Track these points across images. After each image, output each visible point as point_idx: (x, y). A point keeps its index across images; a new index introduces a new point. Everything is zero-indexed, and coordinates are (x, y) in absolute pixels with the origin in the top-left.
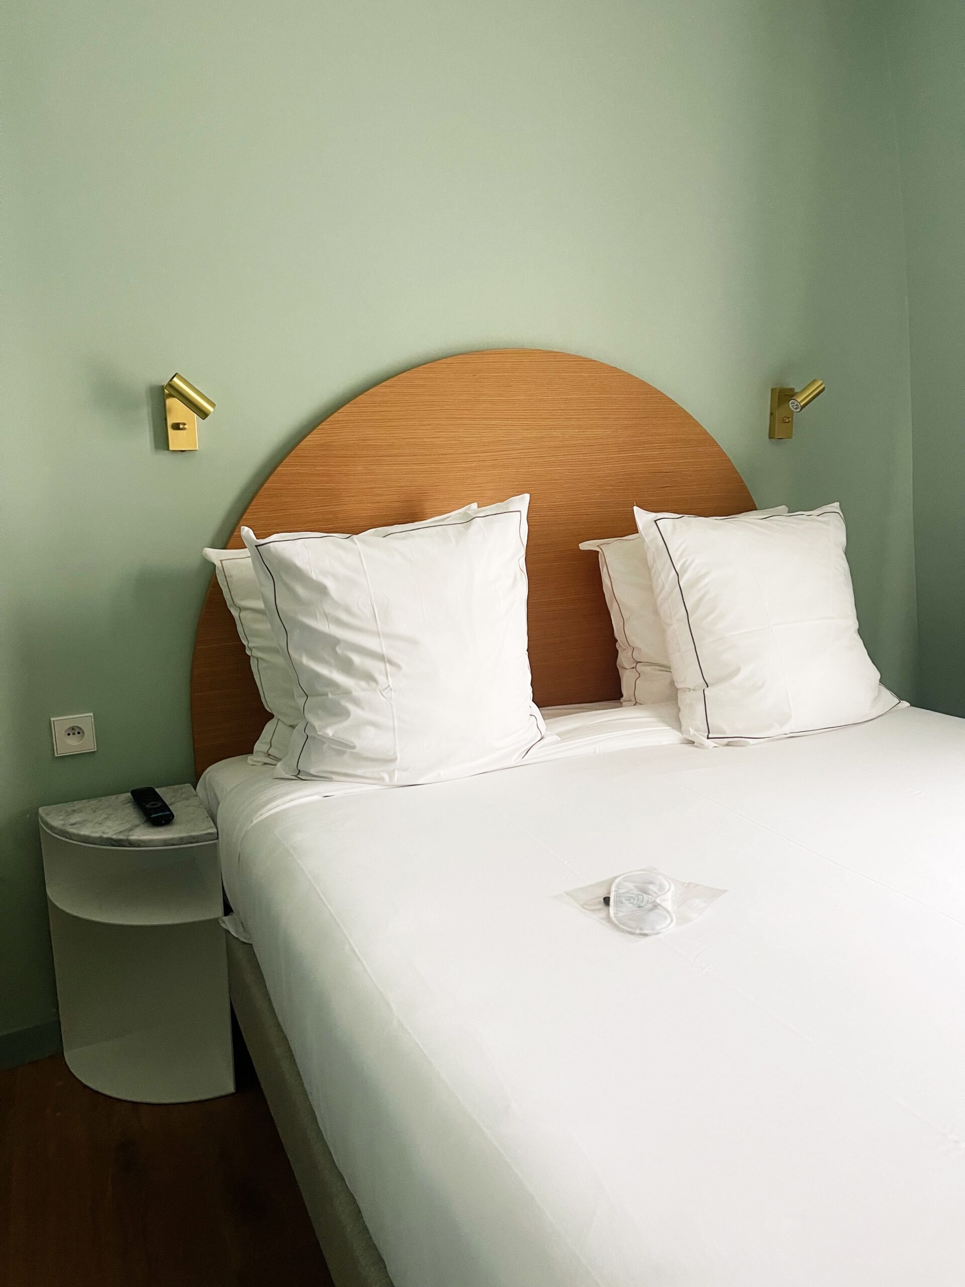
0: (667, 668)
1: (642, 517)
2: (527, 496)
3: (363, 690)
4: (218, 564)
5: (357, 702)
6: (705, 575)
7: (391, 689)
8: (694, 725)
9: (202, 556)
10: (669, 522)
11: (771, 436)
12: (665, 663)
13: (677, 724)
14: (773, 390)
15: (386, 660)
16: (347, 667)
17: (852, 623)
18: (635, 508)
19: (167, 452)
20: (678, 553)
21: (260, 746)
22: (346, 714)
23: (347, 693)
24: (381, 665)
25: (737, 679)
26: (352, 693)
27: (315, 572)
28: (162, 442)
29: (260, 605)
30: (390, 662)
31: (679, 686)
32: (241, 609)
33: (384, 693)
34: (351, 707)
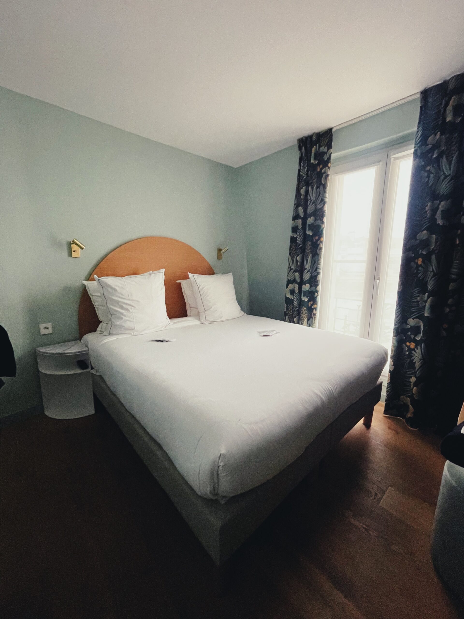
0: (197, 308)
1: (190, 275)
2: (164, 270)
3: (126, 313)
4: (86, 285)
5: (125, 316)
6: (204, 288)
7: (133, 313)
8: (203, 320)
9: (82, 283)
10: (196, 276)
11: (218, 259)
12: (196, 307)
13: (199, 320)
14: (218, 249)
15: (132, 306)
16: (122, 308)
17: (234, 297)
18: (189, 273)
19: (71, 258)
20: (198, 283)
21: (98, 329)
22: (122, 318)
23: (122, 314)
24: (130, 307)
25: (211, 309)
28: (70, 255)
29: (99, 295)
31: (199, 312)
32: (93, 296)
33: (131, 313)
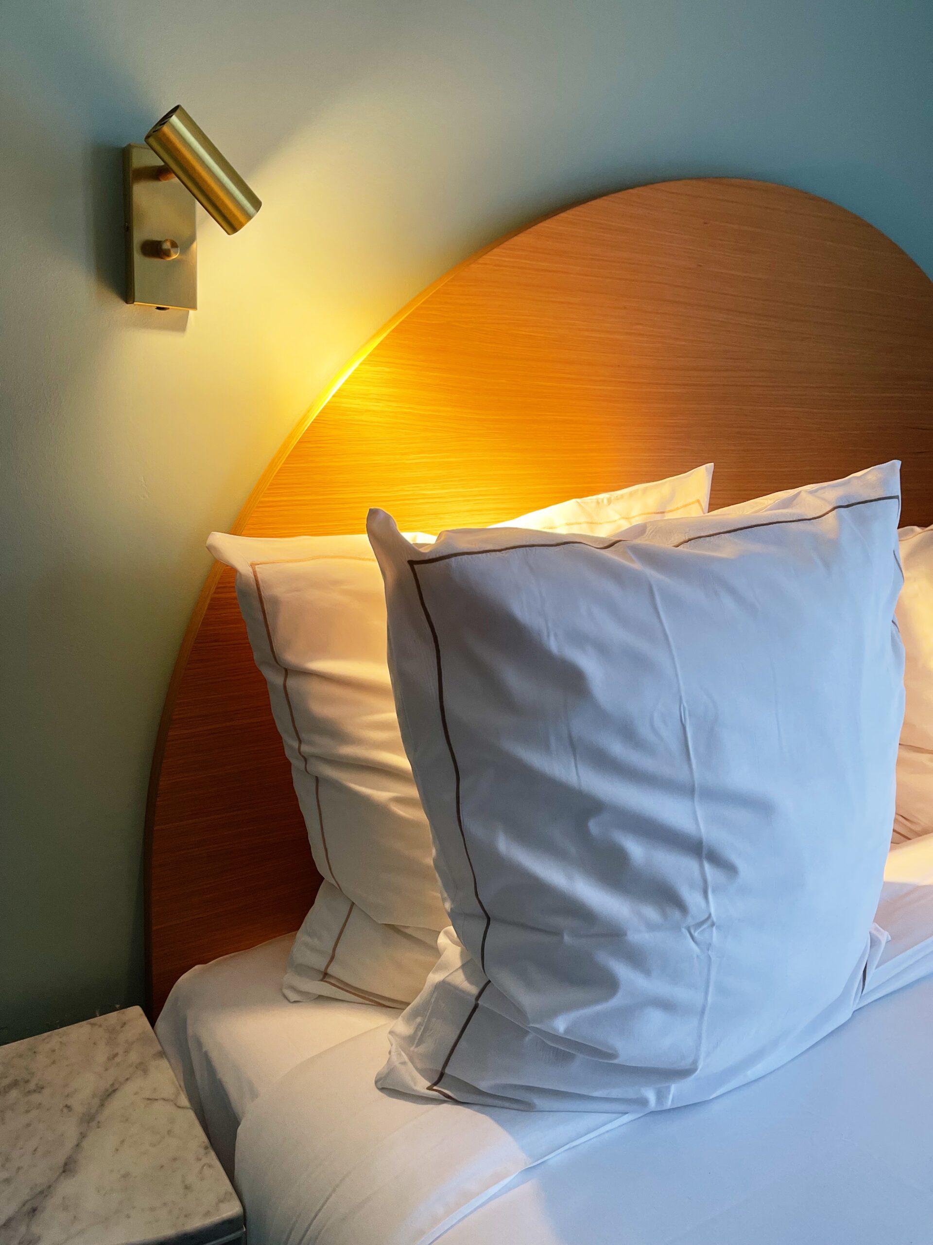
3: (652, 927)
4: (244, 570)
5: (635, 955)
7: (713, 924)
15: (704, 852)
16: (613, 868)
24: (692, 866)
26: (625, 934)
27: (556, 635)
30: (715, 858)
33: (696, 934)
34: (622, 970)
